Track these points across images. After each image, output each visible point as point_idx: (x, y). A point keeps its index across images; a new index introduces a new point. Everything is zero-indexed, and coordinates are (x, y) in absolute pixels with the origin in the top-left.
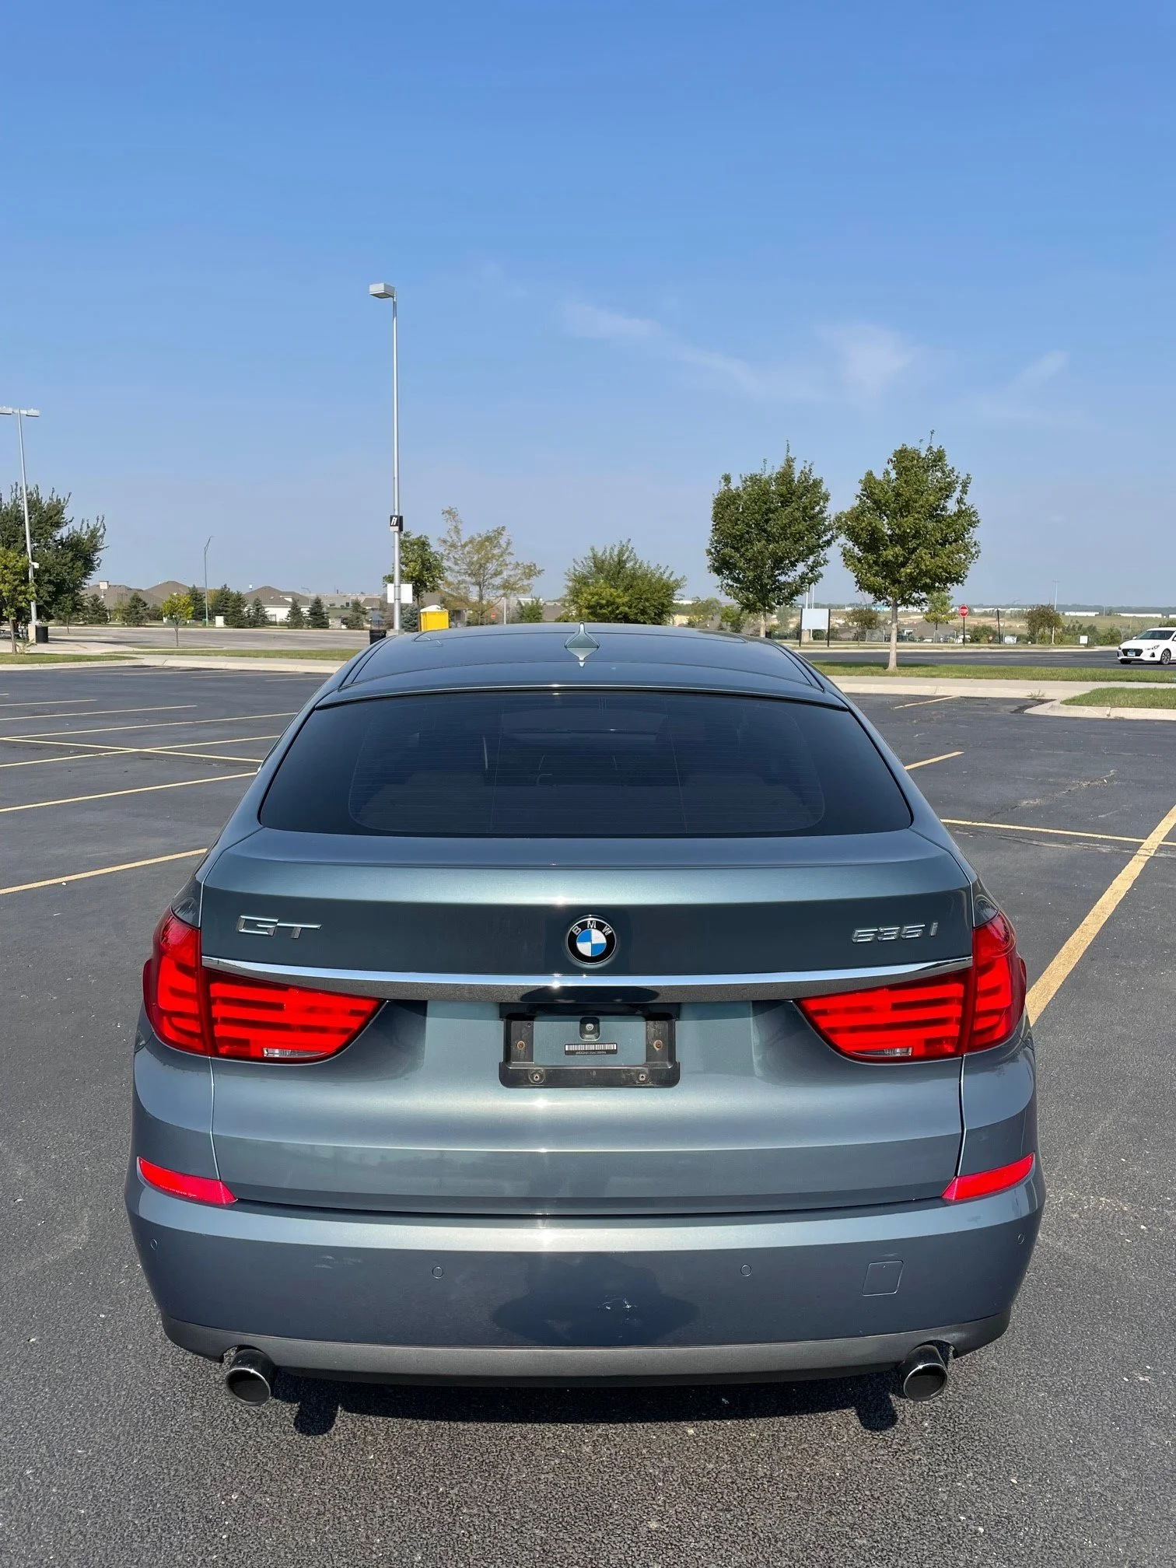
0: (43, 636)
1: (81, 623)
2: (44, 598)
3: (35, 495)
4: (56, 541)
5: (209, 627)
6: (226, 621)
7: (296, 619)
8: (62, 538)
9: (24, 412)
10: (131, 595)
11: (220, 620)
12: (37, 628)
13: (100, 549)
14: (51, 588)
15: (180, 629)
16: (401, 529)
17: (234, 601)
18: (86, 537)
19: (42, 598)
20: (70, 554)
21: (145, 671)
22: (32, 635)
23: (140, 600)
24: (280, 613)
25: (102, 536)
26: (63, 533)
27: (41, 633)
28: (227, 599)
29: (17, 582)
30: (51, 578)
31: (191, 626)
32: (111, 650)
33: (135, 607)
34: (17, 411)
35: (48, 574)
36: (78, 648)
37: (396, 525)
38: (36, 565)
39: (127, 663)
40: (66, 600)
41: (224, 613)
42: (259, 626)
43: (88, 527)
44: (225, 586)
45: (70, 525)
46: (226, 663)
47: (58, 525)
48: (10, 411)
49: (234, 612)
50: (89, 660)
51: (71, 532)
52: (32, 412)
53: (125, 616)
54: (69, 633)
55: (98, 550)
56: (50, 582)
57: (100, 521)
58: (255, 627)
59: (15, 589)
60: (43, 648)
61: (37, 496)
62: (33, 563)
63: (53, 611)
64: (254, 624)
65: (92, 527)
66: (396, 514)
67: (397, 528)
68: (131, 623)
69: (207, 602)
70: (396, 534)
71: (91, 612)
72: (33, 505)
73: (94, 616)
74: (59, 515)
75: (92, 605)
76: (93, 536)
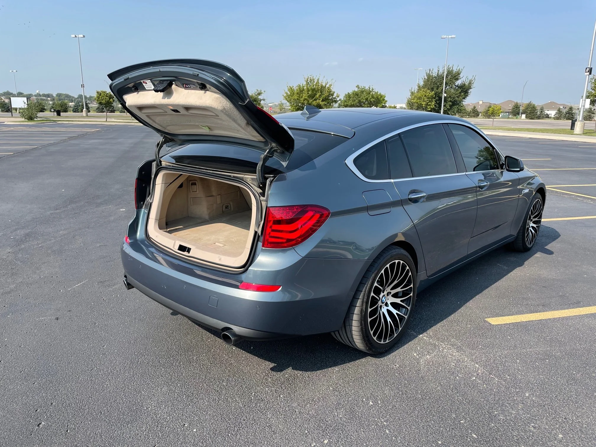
1: (468, 117)
2: (447, 108)
3: (451, 69)
4: (455, 86)
5: (519, 119)
6: (526, 117)
7: (560, 116)
8: (458, 84)
9: (450, 37)
11: (524, 116)
13: (472, 88)
14: (451, 103)
16: (590, 74)
17: (532, 108)
18: (467, 84)
19: (446, 107)
20: (460, 90)
24: (552, 113)
25: (473, 83)
26: (459, 83)
28: (530, 107)
29: (428, 102)
30: (451, 100)
31: (511, 118)
34: (447, 37)
35: (450, 98)
37: (588, 72)
38: (445, 95)
40: (455, 108)
41: (526, 113)
42: (541, 119)
44: (531, 102)
45: (462, 79)
47: (457, 79)
48: (445, 37)
49: (530, 113)
51: (462, 82)
52: (453, 36)
55: (471, 88)
56: (451, 101)
57: (474, 77)
58: (539, 119)
59: (427, 104)
62: (444, 94)
63: (450, 112)
64: (539, 118)
65: (470, 80)
66: (589, 67)
67: (588, 73)
68: (486, 117)
69: (521, 109)
70: (588, 76)
71: (472, 113)
72: (449, 72)
73: (473, 114)
74: (458, 76)
75: (473, 110)
76: (470, 83)
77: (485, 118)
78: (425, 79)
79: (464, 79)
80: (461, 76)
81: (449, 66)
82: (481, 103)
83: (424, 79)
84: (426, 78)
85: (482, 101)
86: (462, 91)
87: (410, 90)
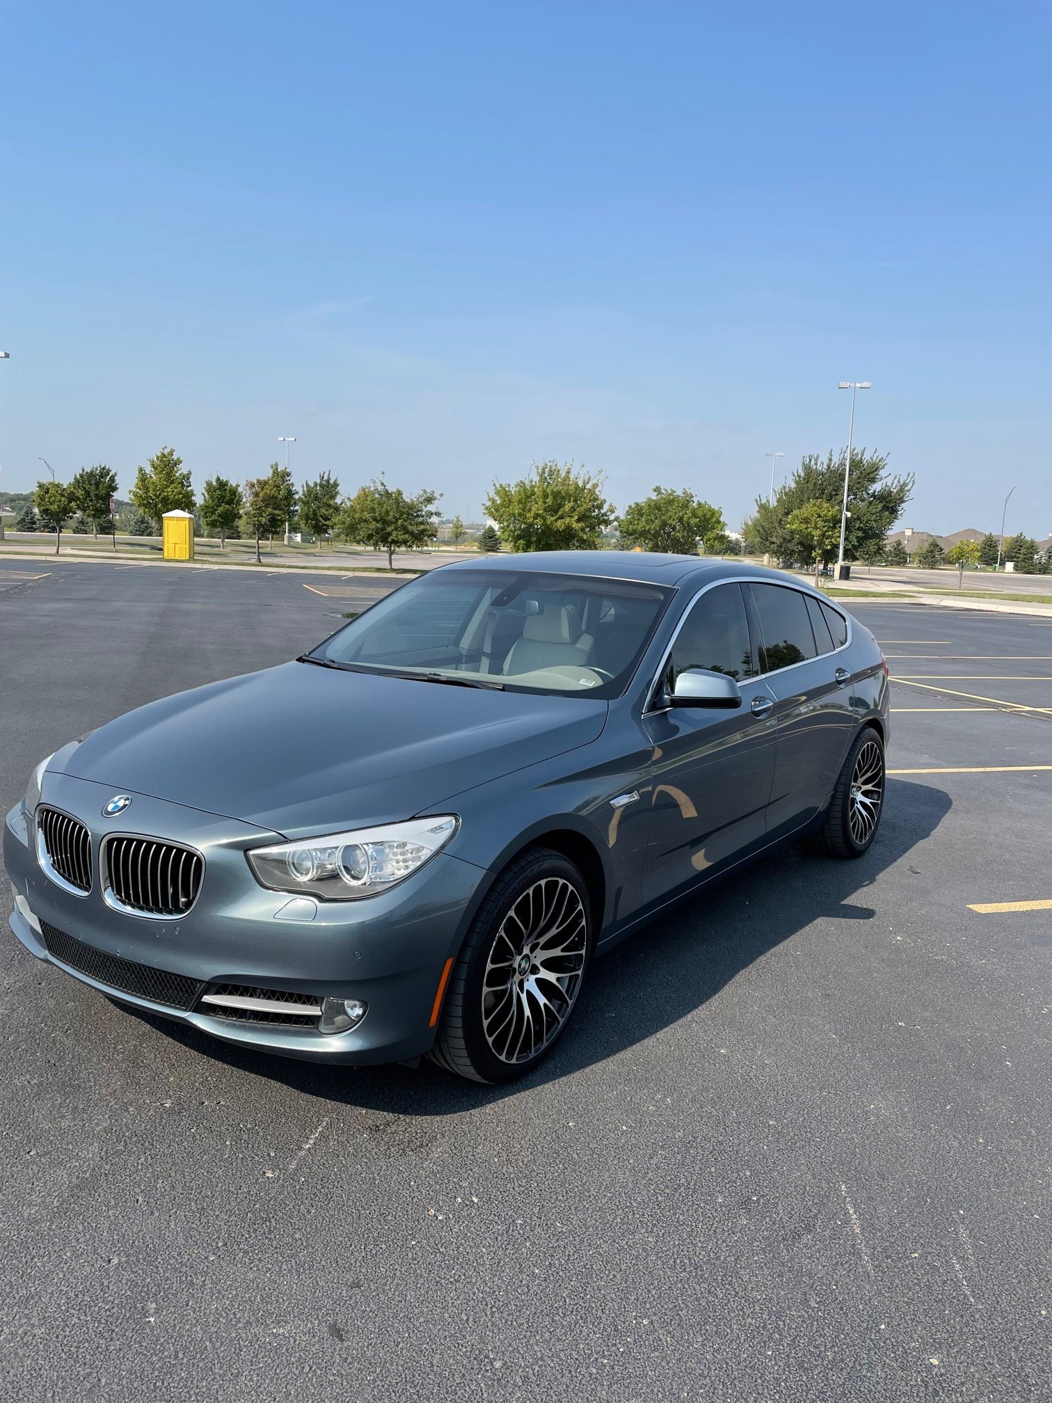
0: (845, 574)
1: (884, 564)
2: (852, 543)
3: (859, 456)
4: (869, 494)
5: (999, 572)
6: (1016, 568)
8: (875, 492)
9: (859, 385)
10: (930, 540)
11: (1010, 566)
12: (842, 567)
13: (906, 501)
14: (860, 534)
15: (965, 573)
17: (1028, 548)
18: (895, 491)
19: (851, 542)
20: (880, 506)
21: (920, 609)
22: (837, 574)
23: (938, 546)
25: (909, 491)
26: (876, 487)
27: (844, 571)
28: (1021, 546)
29: (826, 529)
30: (861, 525)
31: (982, 570)
32: (899, 589)
33: (932, 552)
34: (852, 385)
35: (858, 522)
36: (871, 585)
38: (849, 514)
39: (906, 600)
40: (871, 545)
41: (1015, 559)
42: (1049, 573)
43: (899, 482)
44: (1021, 534)
45: (884, 481)
46: (997, 606)
47: (873, 480)
48: (848, 385)
49: (1024, 558)
50: (874, 596)
51: (884, 486)
52: (865, 384)
53: (922, 559)
54: (869, 572)
55: (903, 502)
56: (859, 529)
57: (910, 476)
58: (1044, 573)
59: (823, 535)
60: (845, 585)
61: (861, 458)
62: (846, 513)
63: (858, 554)
64: (1044, 571)
65: (902, 482)
68: (926, 566)
69: (1001, 548)
71: (893, 555)
72: (856, 464)
73: (896, 559)
74: (876, 473)
75: (895, 549)
76: (901, 490)
77: (924, 568)
78: (799, 476)
79: (889, 481)
80: (882, 473)
81: (854, 450)
82: (908, 533)
83: (796, 474)
84: (802, 474)
85: (911, 530)
86: (884, 507)
87: (757, 501)
